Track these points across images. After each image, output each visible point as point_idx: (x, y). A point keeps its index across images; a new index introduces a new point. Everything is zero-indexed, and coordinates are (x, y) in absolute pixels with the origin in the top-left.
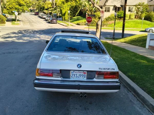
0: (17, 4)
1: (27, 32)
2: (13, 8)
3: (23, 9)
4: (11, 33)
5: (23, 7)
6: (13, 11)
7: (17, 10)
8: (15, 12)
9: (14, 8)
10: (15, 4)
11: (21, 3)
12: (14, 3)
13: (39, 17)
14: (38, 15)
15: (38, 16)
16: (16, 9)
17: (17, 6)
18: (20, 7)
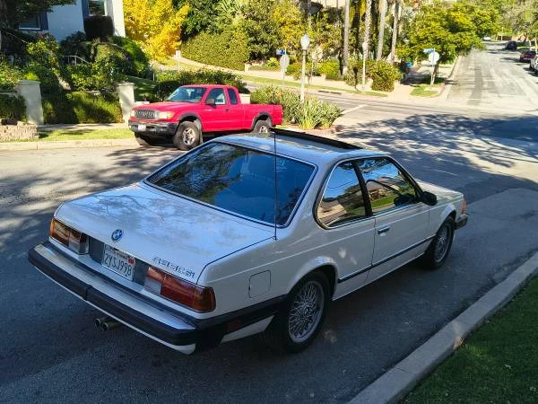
0: (445, 27)
1: (435, 122)
2: (426, 38)
3: (459, 43)
4: (384, 122)
5: (462, 34)
6: (425, 51)
7: (439, 46)
8: (432, 54)
9: (430, 39)
10: (439, 24)
11: (457, 23)
12: (433, 24)
13: (531, 69)
14: (529, 62)
15: (528, 66)
16: (437, 41)
17: (443, 33)
18: (451, 35)
